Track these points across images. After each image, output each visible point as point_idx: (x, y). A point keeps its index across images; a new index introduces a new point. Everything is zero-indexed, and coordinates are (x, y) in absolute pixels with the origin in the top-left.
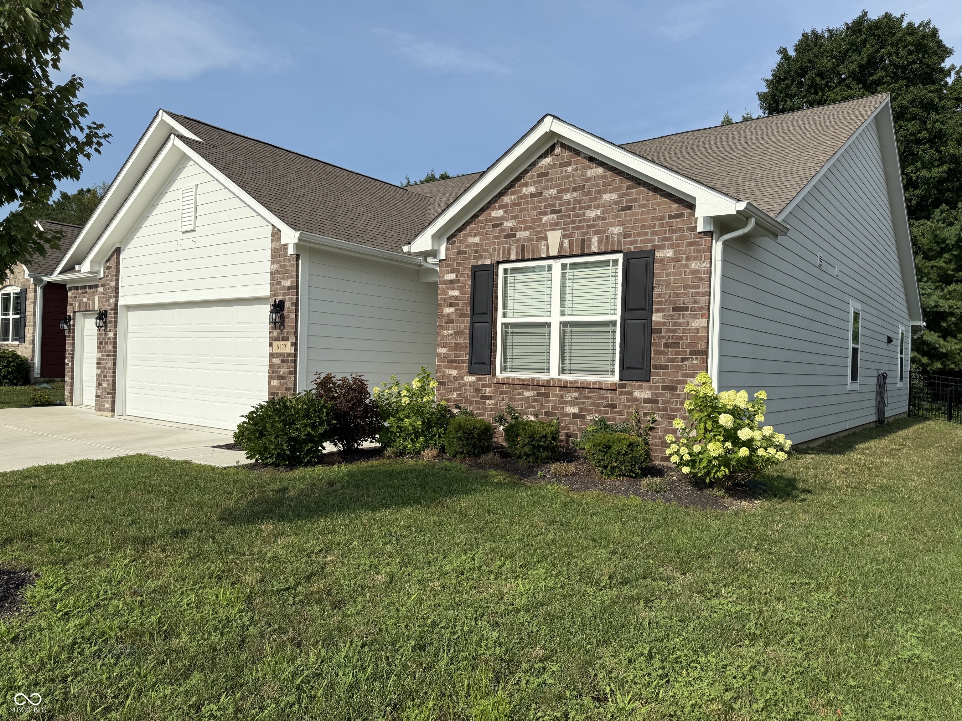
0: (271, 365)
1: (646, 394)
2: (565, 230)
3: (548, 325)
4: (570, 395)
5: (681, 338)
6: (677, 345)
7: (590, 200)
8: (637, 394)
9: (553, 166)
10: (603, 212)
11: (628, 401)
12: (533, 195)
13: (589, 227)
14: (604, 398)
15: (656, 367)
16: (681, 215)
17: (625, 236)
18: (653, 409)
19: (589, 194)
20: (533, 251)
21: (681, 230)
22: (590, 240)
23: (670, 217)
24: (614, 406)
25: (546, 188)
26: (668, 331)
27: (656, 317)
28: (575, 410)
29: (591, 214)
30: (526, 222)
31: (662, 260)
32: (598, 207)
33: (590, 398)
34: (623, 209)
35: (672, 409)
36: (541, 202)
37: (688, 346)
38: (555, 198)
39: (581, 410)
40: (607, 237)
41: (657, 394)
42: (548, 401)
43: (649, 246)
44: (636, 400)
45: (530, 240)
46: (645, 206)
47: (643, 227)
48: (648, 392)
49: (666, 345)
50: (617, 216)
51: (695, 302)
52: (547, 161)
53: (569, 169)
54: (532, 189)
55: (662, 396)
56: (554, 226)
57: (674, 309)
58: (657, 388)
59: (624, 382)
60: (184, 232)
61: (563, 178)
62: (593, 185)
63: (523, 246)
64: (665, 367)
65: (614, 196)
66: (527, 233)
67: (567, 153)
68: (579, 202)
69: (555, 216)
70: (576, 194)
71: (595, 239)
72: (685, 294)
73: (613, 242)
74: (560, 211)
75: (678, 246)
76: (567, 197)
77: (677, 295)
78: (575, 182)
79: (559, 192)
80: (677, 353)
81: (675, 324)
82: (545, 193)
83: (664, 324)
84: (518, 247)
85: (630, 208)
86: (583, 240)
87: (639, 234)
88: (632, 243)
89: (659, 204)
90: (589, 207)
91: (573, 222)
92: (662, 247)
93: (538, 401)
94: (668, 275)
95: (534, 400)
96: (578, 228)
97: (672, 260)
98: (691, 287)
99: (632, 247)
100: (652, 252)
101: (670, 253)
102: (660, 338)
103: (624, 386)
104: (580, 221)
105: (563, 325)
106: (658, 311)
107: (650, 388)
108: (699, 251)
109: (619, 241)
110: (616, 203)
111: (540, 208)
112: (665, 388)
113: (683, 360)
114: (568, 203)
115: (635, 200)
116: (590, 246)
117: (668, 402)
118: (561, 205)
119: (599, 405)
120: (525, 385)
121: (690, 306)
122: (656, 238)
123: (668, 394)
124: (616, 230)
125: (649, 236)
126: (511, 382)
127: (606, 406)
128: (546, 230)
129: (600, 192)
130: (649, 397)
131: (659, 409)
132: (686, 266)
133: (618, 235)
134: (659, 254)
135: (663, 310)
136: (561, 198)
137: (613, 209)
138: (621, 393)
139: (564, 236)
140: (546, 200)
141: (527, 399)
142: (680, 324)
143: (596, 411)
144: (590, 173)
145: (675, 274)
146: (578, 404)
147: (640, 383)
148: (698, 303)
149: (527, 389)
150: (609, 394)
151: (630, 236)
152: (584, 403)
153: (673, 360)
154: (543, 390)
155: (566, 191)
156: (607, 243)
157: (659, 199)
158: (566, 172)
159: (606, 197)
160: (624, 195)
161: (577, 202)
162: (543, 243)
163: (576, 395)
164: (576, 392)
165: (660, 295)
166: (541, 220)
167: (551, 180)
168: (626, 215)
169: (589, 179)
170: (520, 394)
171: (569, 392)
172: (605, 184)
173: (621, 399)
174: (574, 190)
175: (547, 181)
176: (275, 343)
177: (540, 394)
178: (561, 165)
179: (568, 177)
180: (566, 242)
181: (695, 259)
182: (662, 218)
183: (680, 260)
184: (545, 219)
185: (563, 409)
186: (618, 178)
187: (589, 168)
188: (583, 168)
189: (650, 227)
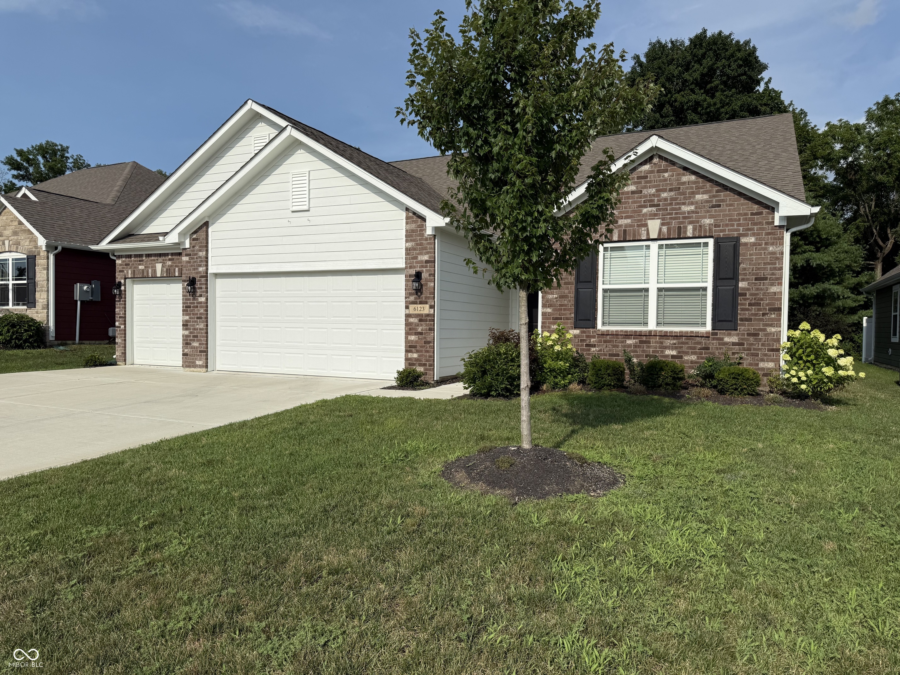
0: (407, 324)
1: (734, 339)
2: (663, 219)
3: (647, 290)
4: (668, 342)
5: (762, 299)
6: (759, 304)
7: (685, 198)
8: (727, 339)
9: (651, 172)
10: (696, 208)
11: (719, 344)
12: (633, 192)
13: (684, 218)
14: (700, 343)
15: (742, 320)
16: (761, 213)
17: (716, 226)
18: (740, 350)
19: (684, 193)
20: (634, 235)
21: (760, 223)
22: (686, 228)
23: (752, 214)
24: (708, 349)
25: (645, 187)
26: (751, 295)
27: (741, 285)
28: (674, 353)
29: (685, 208)
30: (628, 212)
31: (746, 244)
32: (692, 204)
33: (687, 343)
34: (713, 206)
35: (754, 349)
36: (641, 198)
37: (767, 305)
38: (654, 195)
39: (679, 352)
40: (700, 226)
41: (742, 339)
42: (649, 347)
43: (735, 234)
44: (727, 343)
45: (630, 226)
46: (731, 205)
47: (730, 220)
48: (736, 338)
49: (750, 304)
50: (708, 212)
51: (773, 274)
52: (647, 167)
53: (666, 175)
54: (633, 188)
55: (747, 340)
56: (653, 216)
57: (756, 279)
58: (743, 335)
59: (716, 331)
60: (293, 212)
61: (660, 181)
62: (687, 188)
63: (625, 231)
64: (750, 320)
65: (705, 197)
66: (629, 221)
67: (664, 163)
68: (676, 199)
69: (654, 209)
70: (672, 193)
71: (690, 228)
72: (765, 269)
73: (705, 231)
74: (658, 205)
75: (758, 234)
76: (664, 195)
77: (759, 269)
78: (671, 184)
79: (657, 191)
80: (759, 310)
81: (757, 289)
82: (645, 191)
83: (748, 289)
84: (619, 231)
85: (719, 206)
86: (680, 228)
87: (727, 225)
88: (721, 231)
89: (742, 204)
90: (684, 204)
91: (672, 214)
92: (746, 235)
93: (639, 347)
94: (751, 255)
95: (635, 346)
96: (675, 218)
97: (754, 244)
98: (769, 264)
99: (721, 234)
100: (737, 239)
101: (752, 240)
102: (745, 299)
103: (716, 334)
104: (676, 214)
105: (660, 290)
106: (743, 280)
107: (738, 335)
108: (775, 239)
109: (710, 230)
110: (707, 201)
111: (640, 202)
112: (749, 335)
113: (764, 315)
114: (666, 199)
115: (723, 201)
116: (685, 232)
117: (752, 344)
118: (659, 201)
119: (695, 348)
120: (628, 335)
121: (769, 277)
122: (741, 228)
123: (751, 338)
124: (707, 221)
125: (735, 227)
126: (615, 333)
127: (700, 349)
128: (646, 219)
129: (694, 193)
130: (737, 341)
131: (744, 349)
132: (765, 249)
133: (709, 225)
134: (743, 240)
135: (747, 280)
136: (659, 196)
137: (704, 206)
138: (714, 339)
139: (662, 224)
140: (646, 196)
141: (630, 346)
142: (761, 289)
143: (692, 352)
144: (685, 179)
145: (756, 254)
146: (676, 348)
147: (729, 332)
148: (775, 275)
149: (629, 339)
150: (703, 341)
151: (719, 226)
152: (681, 347)
153: (756, 315)
154: (644, 338)
155: (664, 190)
156: (700, 231)
157: (742, 201)
158: (663, 176)
159: (699, 197)
160: (714, 196)
161: (672, 199)
162: (643, 229)
163: (675, 341)
164: (674, 339)
165: (745, 269)
166: (641, 211)
167: (650, 182)
168: (715, 211)
169: (684, 183)
170: (623, 342)
171: (668, 339)
172: (698, 188)
173: (713, 344)
174: (671, 190)
175: (646, 182)
176: (412, 307)
177: (641, 342)
178: (658, 171)
179: (666, 180)
180: (665, 229)
181: (772, 244)
182: (746, 214)
183: (760, 245)
184: (645, 210)
185: (662, 352)
186: (708, 184)
187: (684, 175)
188: (678, 175)
189: (735, 220)
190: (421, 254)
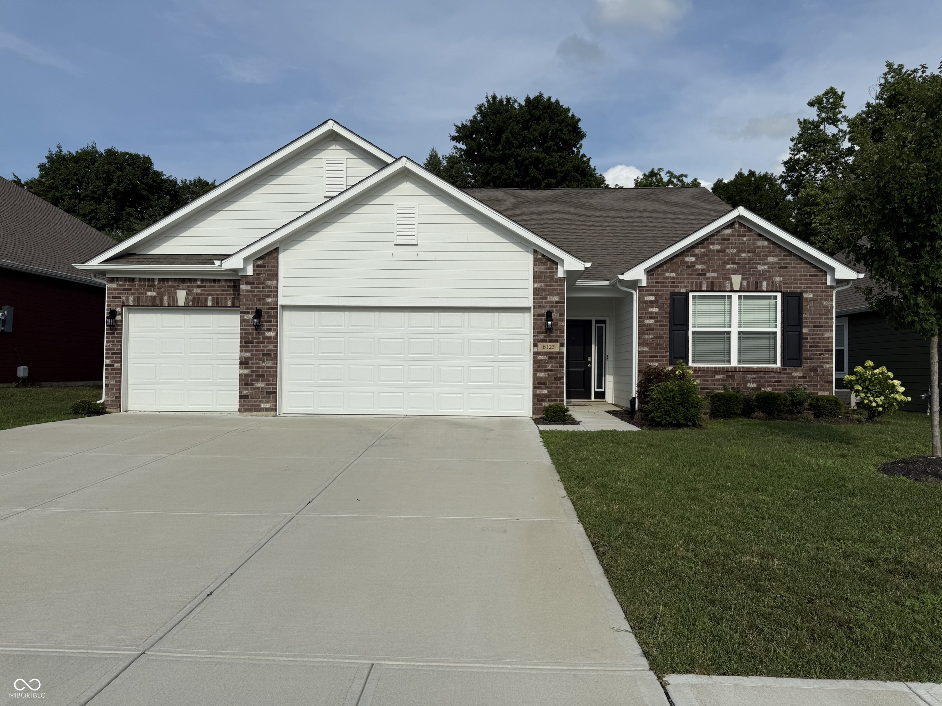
0: (535, 361)
1: (800, 374)
2: (743, 275)
3: (729, 333)
4: (750, 377)
5: (819, 343)
6: (817, 346)
7: (760, 259)
8: (794, 374)
9: (733, 235)
10: (768, 268)
11: (789, 378)
12: (718, 251)
13: (760, 275)
14: (774, 377)
15: (805, 358)
16: (817, 275)
17: (784, 283)
18: (804, 382)
19: (759, 255)
20: (720, 286)
21: (817, 283)
22: (761, 283)
23: (811, 275)
24: (780, 382)
25: (728, 247)
26: (811, 339)
27: (805, 330)
28: (754, 385)
29: (761, 267)
30: (714, 267)
31: (807, 299)
32: (765, 264)
33: (764, 377)
34: (782, 267)
35: (815, 382)
36: (724, 256)
37: (823, 347)
38: (735, 255)
39: (758, 385)
40: (772, 283)
41: (806, 374)
42: (734, 381)
43: (799, 290)
44: (794, 377)
45: (717, 279)
46: (795, 267)
47: (795, 279)
48: (801, 373)
49: (811, 346)
50: (778, 271)
51: (826, 323)
52: (729, 231)
53: (745, 239)
54: (718, 247)
55: (809, 374)
56: (735, 272)
57: (815, 326)
58: (806, 370)
59: (786, 367)
61: (740, 243)
62: (761, 251)
63: (712, 283)
64: (811, 358)
65: (776, 259)
66: (715, 274)
67: (742, 229)
68: (753, 259)
69: (736, 266)
70: (750, 254)
71: (764, 283)
72: (821, 319)
73: (776, 286)
74: (739, 263)
75: (815, 291)
76: (744, 255)
77: (816, 318)
78: (749, 247)
79: (738, 251)
80: (817, 350)
81: (816, 334)
82: (728, 251)
83: (809, 334)
84: (707, 283)
85: (786, 267)
86: (756, 283)
87: (792, 283)
88: (788, 287)
89: (803, 267)
90: (759, 264)
91: (749, 271)
92: (806, 292)
93: (726, 381)
94: (810, 307)
95: (723, 380)
96: (753, 275)
97: (812, 299)
98: (823, 315)
99: (788, 290)
100: (801, 294)
101: (811, 295)
102: (807, 342)
103: (786, 370)
104: (753, 271)
105: (739, 333)
106: (805, 327)
107: (802, 370)
108: (827, 296)
109: (780, 285)
110: (777, 263)
111: (724, 259)
112: (810, 370)
113: (821, 354)
114: (745, 259)
115: (789, 263)
116: (761, 287)
117: (813, 378)
118: (739, 259)
119: (770, 381)
120: (717, 371)
121: (823, 325)
122: (803, 286)
123: (812, 373)
124: (778, 279)
125: (798, 285)
126: (706, 369)
127: (774, 382)
128: (729, 274)
129: (767, 256)
130: (802, 375)
131: (807, 382)
132: (821, 303)
133: (779, 282)
134: (805, 295)
135: (808, 327)
136: (739, 255)
137: (775, 267)
138: (784, 374)
139: (743, 279)
140: (728, 255)
141: (718, 380)
142: (819, 335)
143: (768, 385)
144: (760, 243)
145: (814, 307)
146: (756, 382)
147: (796, 368)
148: (828, 323)
149: (718, 374)
150: (776, 375)
151: (787, 284)
152: (760, 381)
153: (815, 354)
154: (730, 374)
155: (744, 252)
156: (772, 286)
157: (803, 265)
158: (742, 240)
159: (770, 259)
160: (782, 259)
161: (750, 259)
162: (727, 282)
163: (754, 376)
164: (754, 374)
165: (806, 318)
166: (725, 267)
167: (732, 243)
168: (783, 271)
169: (759, 247)
170: (712, 377)
171: (749, 374)
172: (769, 252)
173: (784, 378)
174: (749, 252)
175: (729, 243)
176: (540, 345)
177: (727, 377)
178: (738, 235)
179: (744, 243)
180: (745, 283)
181: (825, 300)
182: (806, 275)
183: (817, 300)
184: (728, 267)
185: (745, 385)
186: (778, 250)
187: (759, 240)
188: (754, 240)
189: (798, 279)
190: (551, 295)
